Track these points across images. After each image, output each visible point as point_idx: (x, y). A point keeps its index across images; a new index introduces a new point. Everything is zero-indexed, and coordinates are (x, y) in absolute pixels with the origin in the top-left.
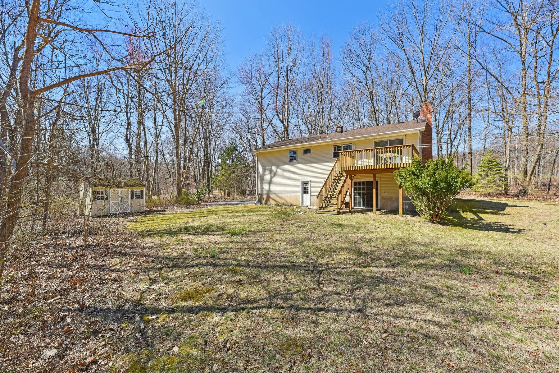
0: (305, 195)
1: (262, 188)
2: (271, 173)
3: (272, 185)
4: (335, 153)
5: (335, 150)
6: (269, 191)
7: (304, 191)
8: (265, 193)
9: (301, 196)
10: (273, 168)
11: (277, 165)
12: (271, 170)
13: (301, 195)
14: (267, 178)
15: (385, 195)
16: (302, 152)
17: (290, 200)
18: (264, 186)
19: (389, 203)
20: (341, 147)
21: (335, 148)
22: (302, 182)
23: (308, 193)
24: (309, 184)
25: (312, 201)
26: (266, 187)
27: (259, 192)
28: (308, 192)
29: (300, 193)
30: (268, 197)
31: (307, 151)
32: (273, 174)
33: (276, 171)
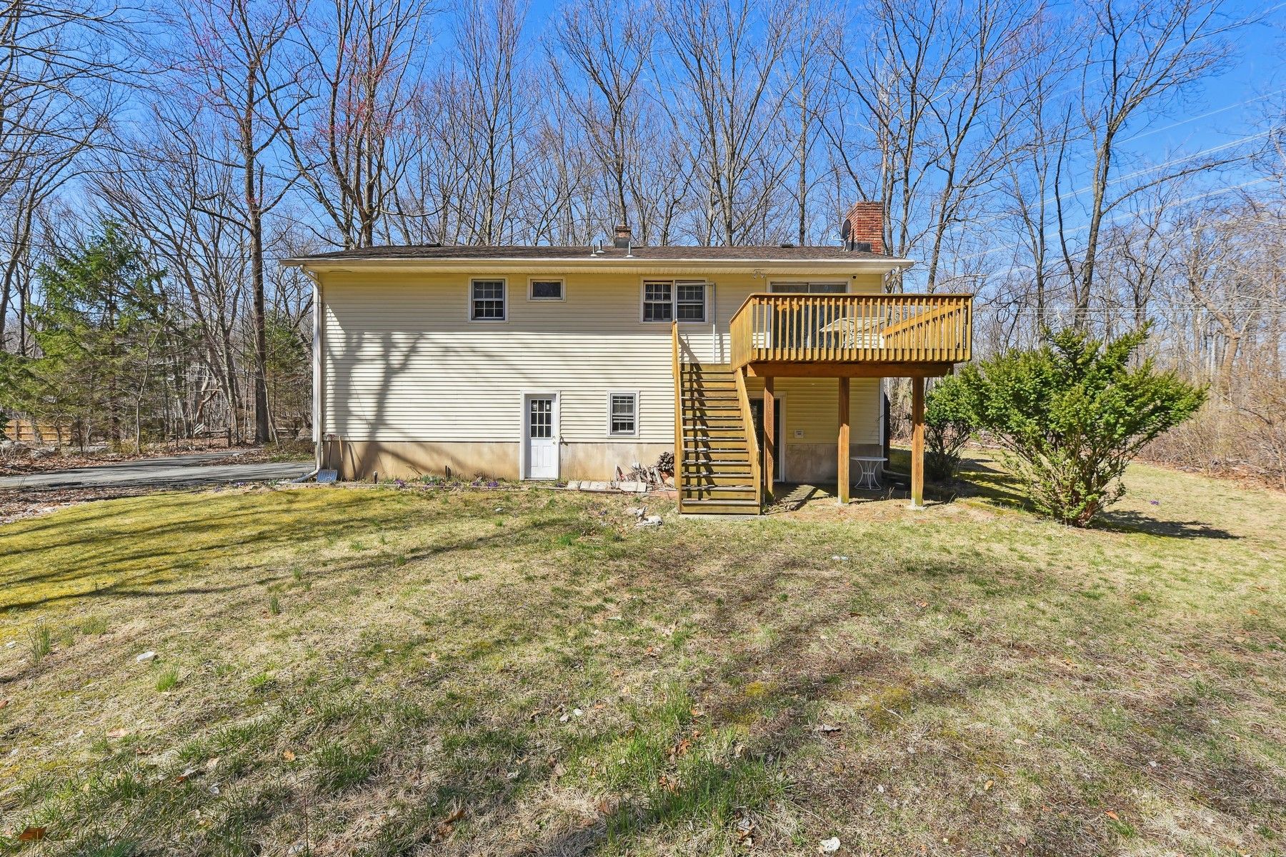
0: (535, 442)
1: (343, 415)
2: (385, 356)
3: (393, 401)
4: (647, 306)
5: (649, 297)
6: (379, 422)
7: (534, 429)
8: (357, 432)
9: (522, 446)
10: (399, 337)
11: (418, 329)
12: (388, 345)
13: (522, 440)
14: (367, 376)
15: (799, 439)
16: (529, 290)
17: (475, 460)
18: (354, 405)
19: (809, 463)
20: (668, 288)
21: (648, 288)
22: (527, 396)
23: (548, 434)
24: (555, 406)
25: (563, 463)
26: (363, 406)
27: (331, 428)
28: (549, 430)
29: (519, 433)
30: (373, 449)
31: (546, 289)
32: (396, 358)
33: (413, 350)
